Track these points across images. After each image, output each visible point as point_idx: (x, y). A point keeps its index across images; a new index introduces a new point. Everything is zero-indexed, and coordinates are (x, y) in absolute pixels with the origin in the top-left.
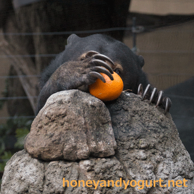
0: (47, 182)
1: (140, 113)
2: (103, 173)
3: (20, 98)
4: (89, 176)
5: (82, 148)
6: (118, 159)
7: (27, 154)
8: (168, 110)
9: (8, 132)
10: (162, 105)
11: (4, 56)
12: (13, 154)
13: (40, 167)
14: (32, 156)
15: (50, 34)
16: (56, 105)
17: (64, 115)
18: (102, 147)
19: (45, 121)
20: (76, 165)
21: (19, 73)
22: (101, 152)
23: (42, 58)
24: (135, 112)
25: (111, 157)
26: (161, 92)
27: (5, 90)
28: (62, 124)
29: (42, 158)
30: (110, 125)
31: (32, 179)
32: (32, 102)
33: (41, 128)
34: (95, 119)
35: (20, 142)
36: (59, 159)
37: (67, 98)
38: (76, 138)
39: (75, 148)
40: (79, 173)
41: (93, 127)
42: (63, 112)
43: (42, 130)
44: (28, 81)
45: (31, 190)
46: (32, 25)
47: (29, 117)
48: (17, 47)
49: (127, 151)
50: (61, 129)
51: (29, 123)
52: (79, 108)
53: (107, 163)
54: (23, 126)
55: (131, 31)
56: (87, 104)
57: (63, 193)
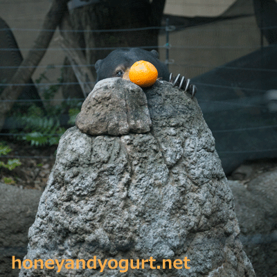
0: (94, 153)
1: (171, 97)
2: (140, 146)
3: (73, 83)
4: (129, 148)
5: (123, 126)
6: (153, 135)
7: (78, 130)
8: (194, 95)
9: (62, 112)
10: (189, 91)
11: (60, 49)
12: (66, 129)
13: (89, 141)
14: (82, 131)
15: (98, 31)
16: (102, 90)
17: (109, 98)
19: (93, 102)
20: (118, 140)
21: (72, 63)
22: (139, 129)
23: (91, 51)
24: (167, 96)
25: (147, 133)
26: (189, 80)
27: (60, 77)
28: (107, 106)
29: (90, 134)
30: (147, 106)
31: (81, 151)
32: (82, 87)
33: (89, 108)
34: (134, 102)
35: (73, 120)
36: (105, 134)
37: (111, 84)
38: (119, 117)
39: (117, 125)
40: (120, 146)
41: (133, 109)
42: (108, 95)
43: (91, 111)
44: (79, 70)
45: (81, 159)
46: (83, 24)
47: (80, 100)
48: (71, 42)
49: (160, 129)
50: (106, 110)
51: (79, 104)
52: (121, 93)
53: (143, 138)
54: (75, 107)
55: (164, 30)
56: (128, 90)
57: (107, 162)
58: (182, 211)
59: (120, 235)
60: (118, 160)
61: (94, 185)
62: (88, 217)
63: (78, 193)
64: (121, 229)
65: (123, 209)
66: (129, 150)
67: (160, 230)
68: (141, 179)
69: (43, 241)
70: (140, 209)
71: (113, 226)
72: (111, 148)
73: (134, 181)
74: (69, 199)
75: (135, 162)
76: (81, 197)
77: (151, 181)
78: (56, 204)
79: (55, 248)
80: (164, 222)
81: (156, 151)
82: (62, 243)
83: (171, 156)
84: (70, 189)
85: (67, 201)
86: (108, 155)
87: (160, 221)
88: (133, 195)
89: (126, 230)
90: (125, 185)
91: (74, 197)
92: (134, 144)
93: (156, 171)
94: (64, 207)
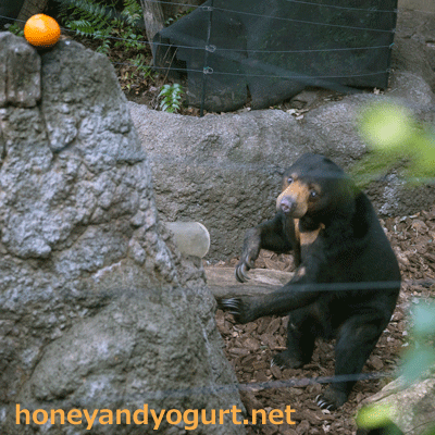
2: (19, 124)
6: (40, 110)
18: (22, 96)
22: (19, 102)
24: (66, 64)
25: (31, 108)
34: (19, 67)
41: (15, 77)
49: (50, 103)
53: (25, 114)
56: (13, 52)
58: (67, 202)
66: (3, 126)
67: (34, 222)
68: (14, 163)
70: (10, 197)
73: (6, 165)
75: (9, 142)
77: (28, 166)
80: (41, 214)
81: (38, 132)
83: (58, 139)
87: (35, 212)
88: (2, 180)
92: (11, 120)
93: (35, 156)
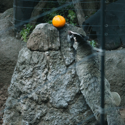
0: (32, 59)
2: (53, 57)
4: (48, 57)
5: (46, 47)
6: (60, 51)
13: (30, 53)
16: (38, 29)
17: (40, 34)
18: (54, 46)
19: (34, 35)
20: (43, 53)
22: (53, 49)
25: (57, 50)
28: (39, 38)
29: (31, 49)
30: (58, 37)
31: (27, 58)
33: (32, 38)
34: (52, 36)
36: (37, 50)
37: (42, 27)
38: (44, 43)
39: (43, 47)
40: (44, 56)
41: (51, 39)
45: (26, 61)
49: (64, 48)
52: (46, 31)
53: (55, 53)
56: (49, 30)
57: (37, 64)
58: (73, 85)
59: (43, 96)
60: (42, 63)
61: (31, 73)
62: (29, 87)
63: (25, 76)
64: (43, 93)
65: (44, 84)
66: (48, 58)
67: (61, 94)
68: (53, 72)
69: (13, 94)
70: (52, 85)
71: (40, 92)
72: (40, 57)
73: (50, 73)
74: (22, 78)
75: (50, 64)
76: (26, 78)
77: (58, 72)
78: (17, 80)
79: (16, 98)
80: (63, 90)
81: (61, 59)
82: (19, 97)
83: (68, 61)
84: (22, 74)
85: (21, 79)
86: (38, 61)
87: (61, 90)
88: (49, 79)
89: (46, 94)
90: (45, 74)
91: (24, 78)
92: (50, 55)
93: (60, 69)
94: (20, 81)
